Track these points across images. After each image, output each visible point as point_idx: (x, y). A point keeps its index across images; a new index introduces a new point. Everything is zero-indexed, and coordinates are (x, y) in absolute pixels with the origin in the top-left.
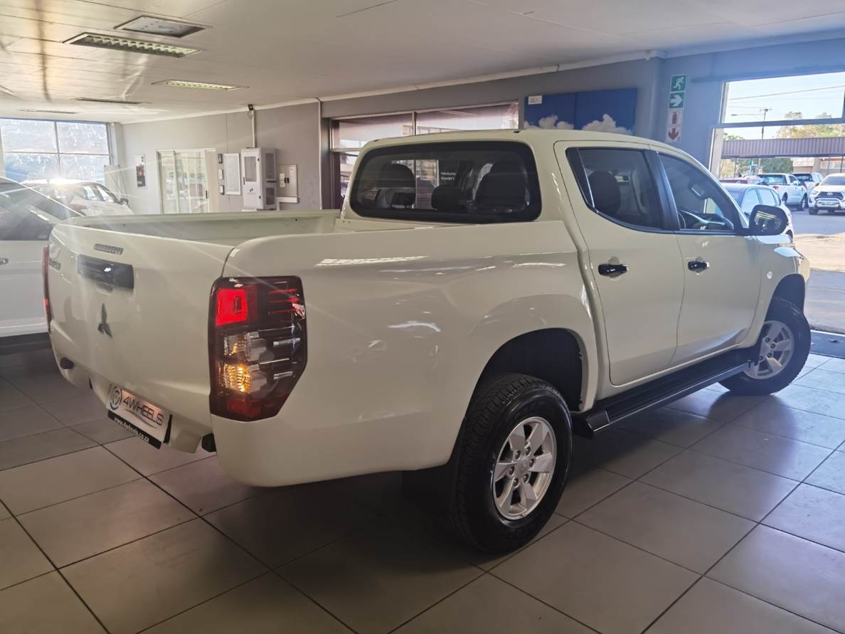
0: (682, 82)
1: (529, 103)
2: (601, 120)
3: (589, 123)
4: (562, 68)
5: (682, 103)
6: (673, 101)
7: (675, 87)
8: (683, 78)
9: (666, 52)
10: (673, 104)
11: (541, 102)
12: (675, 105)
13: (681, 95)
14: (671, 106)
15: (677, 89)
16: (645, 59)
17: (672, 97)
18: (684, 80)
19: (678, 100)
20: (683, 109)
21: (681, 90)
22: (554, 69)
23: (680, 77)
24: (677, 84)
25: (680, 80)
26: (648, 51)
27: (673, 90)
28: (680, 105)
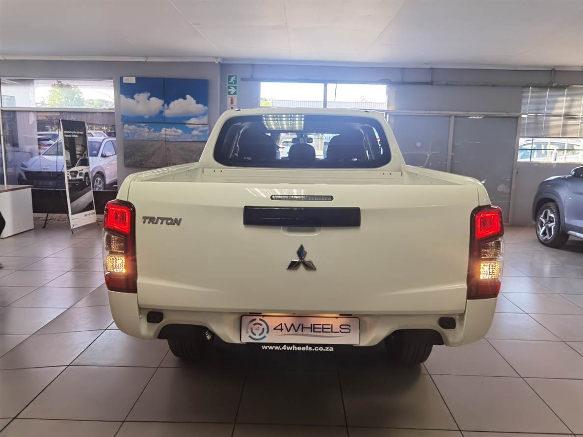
0: (235, 80)
1: (124, 82)
2: (185, 98)
3: (176, 99)
4: (149, 60)
5: (236, 92)
6: (230, 90)
7: (230, 82)
8: (235, 77)
9: (224, 59)
10: (230, 92)
11: (135, 82)
12: (231, 93)
13: (235, 87)
14: (229, 93)
15: (232, 83)
16: (215, 62)
17: (229, 88)
18: (236, 78)
19: (233, 90)
20: (237, 95)
21: (234, 84)
22: (144, 60)
23: (233, 76)
24: (232, 80)
25: (233, 78)
26: (217, 58)
27: (229, 83)
28: (235, 93)
